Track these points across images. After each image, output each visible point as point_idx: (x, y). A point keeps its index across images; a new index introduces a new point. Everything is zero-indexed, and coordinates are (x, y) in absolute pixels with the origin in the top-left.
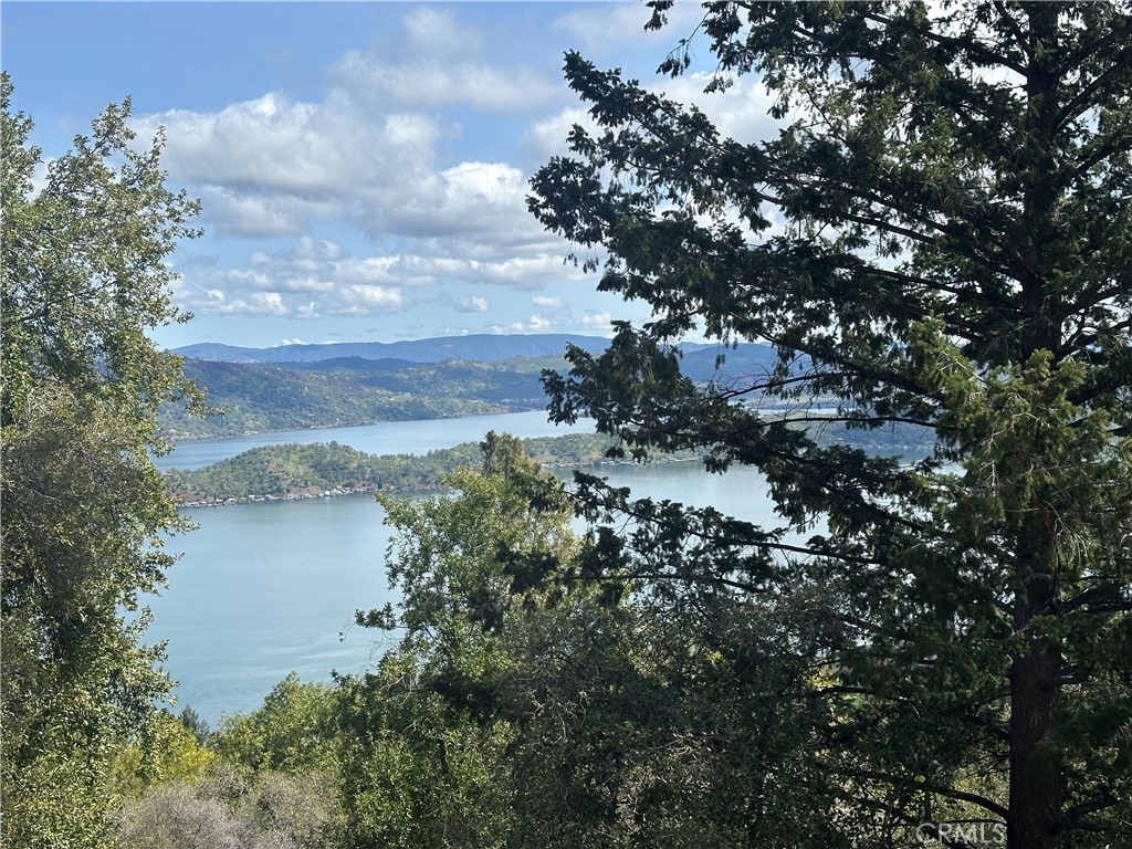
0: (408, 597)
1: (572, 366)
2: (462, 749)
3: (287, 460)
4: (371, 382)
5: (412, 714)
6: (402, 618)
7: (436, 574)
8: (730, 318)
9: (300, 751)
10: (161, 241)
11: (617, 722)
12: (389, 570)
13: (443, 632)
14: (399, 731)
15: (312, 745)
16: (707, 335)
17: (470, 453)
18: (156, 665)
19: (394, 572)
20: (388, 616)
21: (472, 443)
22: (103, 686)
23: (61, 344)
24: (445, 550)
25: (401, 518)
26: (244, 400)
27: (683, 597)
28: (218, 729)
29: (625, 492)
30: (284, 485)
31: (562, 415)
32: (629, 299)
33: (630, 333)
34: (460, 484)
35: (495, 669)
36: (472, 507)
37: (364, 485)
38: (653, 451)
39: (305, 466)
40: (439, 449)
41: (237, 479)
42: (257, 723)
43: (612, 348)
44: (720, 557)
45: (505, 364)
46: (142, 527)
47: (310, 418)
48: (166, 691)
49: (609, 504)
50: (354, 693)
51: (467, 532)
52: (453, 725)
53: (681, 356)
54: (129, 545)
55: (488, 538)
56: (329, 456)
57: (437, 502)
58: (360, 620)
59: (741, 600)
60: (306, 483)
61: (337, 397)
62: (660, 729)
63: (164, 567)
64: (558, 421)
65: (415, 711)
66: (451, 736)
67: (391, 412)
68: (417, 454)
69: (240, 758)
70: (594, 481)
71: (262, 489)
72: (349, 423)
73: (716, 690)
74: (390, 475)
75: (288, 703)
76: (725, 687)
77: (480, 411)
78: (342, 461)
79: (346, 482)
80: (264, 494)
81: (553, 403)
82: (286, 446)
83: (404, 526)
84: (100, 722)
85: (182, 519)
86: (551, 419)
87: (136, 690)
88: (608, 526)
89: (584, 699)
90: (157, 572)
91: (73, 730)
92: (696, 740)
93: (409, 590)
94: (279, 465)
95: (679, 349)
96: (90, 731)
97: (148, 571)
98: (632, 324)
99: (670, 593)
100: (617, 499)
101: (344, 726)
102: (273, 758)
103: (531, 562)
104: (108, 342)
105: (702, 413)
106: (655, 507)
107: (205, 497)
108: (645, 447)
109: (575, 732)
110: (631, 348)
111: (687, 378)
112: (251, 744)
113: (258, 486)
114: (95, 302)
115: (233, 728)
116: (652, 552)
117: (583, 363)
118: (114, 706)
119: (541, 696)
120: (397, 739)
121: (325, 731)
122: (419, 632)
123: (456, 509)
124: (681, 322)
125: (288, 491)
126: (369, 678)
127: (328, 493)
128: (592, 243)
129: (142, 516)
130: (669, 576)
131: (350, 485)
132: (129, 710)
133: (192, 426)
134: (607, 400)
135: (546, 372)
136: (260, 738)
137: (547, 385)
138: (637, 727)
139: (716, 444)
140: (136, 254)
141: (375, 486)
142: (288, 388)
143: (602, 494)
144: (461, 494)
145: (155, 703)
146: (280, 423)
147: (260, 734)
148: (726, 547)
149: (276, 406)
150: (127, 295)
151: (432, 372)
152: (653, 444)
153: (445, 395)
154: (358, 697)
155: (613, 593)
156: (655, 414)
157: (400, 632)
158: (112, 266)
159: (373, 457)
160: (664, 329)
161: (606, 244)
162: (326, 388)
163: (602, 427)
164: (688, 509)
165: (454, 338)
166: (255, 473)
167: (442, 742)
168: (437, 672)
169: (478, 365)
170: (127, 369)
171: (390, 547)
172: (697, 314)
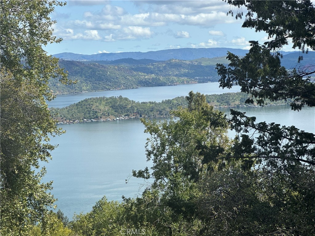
0: (155, 164)
1: (230, 62)
2: (179, 231)
3: (100, 104)
4: (137, 70)
5: (157, 216)
6: (153, 174)
7: (168, 155)
8: (305, 39)
9: (108, 230)
10: (48, 7)
11: (250, 221)
12: (147, 152)
13: (171, 180)
14: (152, 223)
15: (114, 228)
16: (294, 47)
17: (181, 101)
18: (48, 191)
19: (149, 154)
20: (147, 173)
21: (182, 97)
22: (26, 200)
23: (6, 53)
24: (172, 144)
25: (152, 130)
26: (82, 77)
27: (280, 167)
28: (72, 220)
29: (254, 119)
30: (99, 115)
31: (225, 84)
32: (258, 31)
33: (258, 46)
34: (179, 115)
35: (194, 197)
36: (184, 125)
37: (134, 115)
38: (267, 101)
39: (108, 107)
40: (167, 99)
41: (79, 112)
42: (89, 217)
43: (250, 53)
44: (298, 149)
45: (196, 61)
46: (41, 132)
47: (110, 86)
48: (52, 203)
49: (246, 124)
50: (132, 206)
51: (181, 136)
52: (175, 221)
53: (282, 57)
54: (36, 141)
55: (191, 139)
56: (118, 102)
57: (168, 123)
58: (134, 175)
59: (309, 168)
60: (109, 114)
61: (122, 76)
62: (270, 225)
63: (50, 150)
64: (224, 87)
65: (158, 214)
66: (174, 226)
67: (146, 82)
68: (157, 102)
69: (82, 233)
70: (239, 114)
71: (90, 116)
72: (127, 88)
73: (296, 209)
74: (145, 111)
75: (102, 209)
76: (300, 208)
77: (185, 82)
78: (124, 105)
79: (126, 114)
80: (90, 119)
81: (222, 79)
82: (100, 98)
83: (153, 134)
84: (25, 216)
85: (58, 129)
86: (221, 86)
87: (39, 202)
88: (247, 134)
89: (236, 211)
90: (47, 152)
91: (13, 219)
92: (287, 231)
93: (156, 162)
94: (97, 106)
95: (281, 54)
96: (21, 219)
97: (43, 152)
98: (259, 43)
99: (275, 165)
100: (250, 122)
101: (127, 220)
102: (96, 233)
103: (211, 150)
104: (26, 52)
105: (291, 83)
106: (267, 126)
107: (66, 120)
108: (263, 99)
109: (232, 226)
110: (258, 53)
111: (283, 67)
112: (87, 227)
113: (88, 115)
114: (21, 34)
115: (79, 219)
116: (266, 146)
117: (234, 60)
118: (30, 209)
119: (216, 209)
120: (151, 226)
121: (119, 221)
122: (160, 180)
123: (177, 126)
124: (282, 41)
125: (101, 118)
126: (138, 199)
127: (118, 118)
128: (240, 5)
129: (41, 128)
130: (274, 157)
131: (128, 115)
132: (37, 211)
133: (60, 89)
134: (246, 77)
135: (218, 65)
136: (91, 224)
137: (219, 71)
138: (260, 224)
139: (297, 97)
140: (37, 13)
141: (138, 116)
142: (101, 72)
143: (243, 120)
144: (179, 119)
145: (48, 208)
146: (97, 88)
147: (91, 222)
148: (301, 144)
149: (96, 80)
150: (34, 31)
151: (164, 65)
152: (267, 97)
153: (169, 75)
154: (134, 207)
155: (248, 164)
156: (268, 83)
157: (152, 180)
158: (28, 18)
159: (138, 103)
160: (273, 45)
161: (246, 6)
162: (117, 72)
163: (243, 90)
164: (283, 127)
165: (174, 50)
166: (86, 110)
167: (170, 228)
168: (168, 198)
169: (185, 62)
170: (35, 64)
171: (147, 143)
172: (289, 38)
